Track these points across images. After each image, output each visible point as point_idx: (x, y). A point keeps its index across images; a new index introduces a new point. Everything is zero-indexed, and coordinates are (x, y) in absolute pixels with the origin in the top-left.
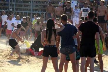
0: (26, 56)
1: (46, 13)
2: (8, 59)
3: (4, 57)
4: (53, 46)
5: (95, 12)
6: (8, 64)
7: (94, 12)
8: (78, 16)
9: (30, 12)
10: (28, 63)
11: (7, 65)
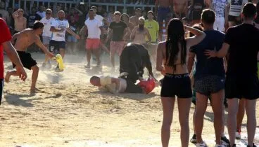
0: (113, 98)
1: (154, 6)
2: (76, 102)
3: (67, 99)
4: (183, 75)
5: (257, 5)
6: (75, 114)
7: (255, 5)
8: (222, 12)
9: (121, 5)
10: (116, 111)
11: (73, 116)
